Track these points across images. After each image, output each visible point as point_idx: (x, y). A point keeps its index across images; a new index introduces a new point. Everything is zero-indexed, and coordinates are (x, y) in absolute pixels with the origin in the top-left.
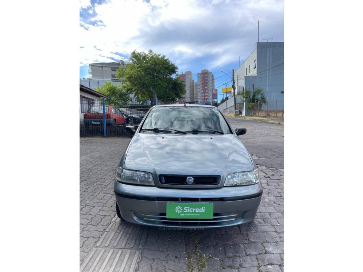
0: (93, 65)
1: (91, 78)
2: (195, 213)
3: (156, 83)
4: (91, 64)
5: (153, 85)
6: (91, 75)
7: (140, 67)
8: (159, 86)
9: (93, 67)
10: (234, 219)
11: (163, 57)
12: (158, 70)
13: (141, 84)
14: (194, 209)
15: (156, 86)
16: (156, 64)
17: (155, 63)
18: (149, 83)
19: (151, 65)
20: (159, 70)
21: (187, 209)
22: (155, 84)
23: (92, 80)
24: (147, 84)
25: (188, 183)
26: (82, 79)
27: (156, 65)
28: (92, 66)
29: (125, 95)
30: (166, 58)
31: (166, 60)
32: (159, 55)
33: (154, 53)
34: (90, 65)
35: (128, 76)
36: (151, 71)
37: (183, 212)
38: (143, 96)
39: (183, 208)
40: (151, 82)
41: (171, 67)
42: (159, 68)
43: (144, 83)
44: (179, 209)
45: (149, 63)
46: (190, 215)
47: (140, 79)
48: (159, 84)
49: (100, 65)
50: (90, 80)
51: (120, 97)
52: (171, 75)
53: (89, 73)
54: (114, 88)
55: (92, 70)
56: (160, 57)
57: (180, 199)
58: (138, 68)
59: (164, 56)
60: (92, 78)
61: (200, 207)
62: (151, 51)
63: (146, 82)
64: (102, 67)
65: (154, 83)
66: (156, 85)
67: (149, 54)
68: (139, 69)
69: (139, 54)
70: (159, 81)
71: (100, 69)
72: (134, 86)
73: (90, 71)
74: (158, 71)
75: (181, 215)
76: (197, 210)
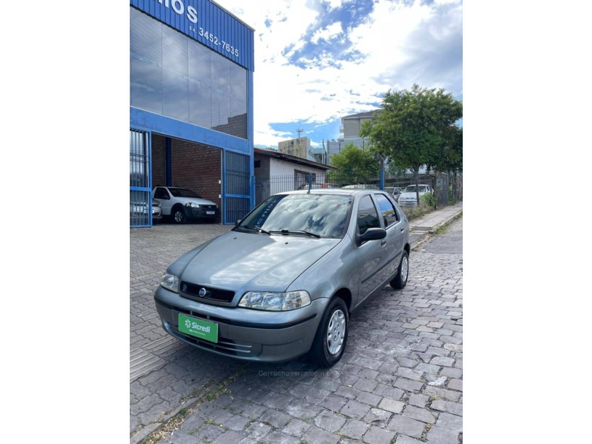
0: (347, 118)
1: (343, 137)
2: (201, 331)
3: (421, 140)
4: (344, 117)
5: (417, 143)
6: (343, 134)
7: (396, 116)
8: (427, 143)
9: (346, 122)
10: (249, 352)
11: (440, 92)
12: (428, 117)
13: (396, 143)
14: (201, 327)
15: (422, 145)
16: (423, 105)
17: (421, 105)
18: (409, 141)
19: (413, 111)
20: (430, 115)
21: (195, 325)
22: (419, 141)
23: (343, 141)
24: (405, 143)
25: (200, 296)
26: (331, 141)
27: (424, 109)
28: (345, 119)
29: (373, 162)
30: (445, 93)
31: (446, 97)
32: (433, 91)
33: (423, 88)
34: (342, 118)
35: (375, 132)
36: (414, 119)
37: (191, 328)
38: (399, 163)
39: (191, 323)
40: (411, 139)
41: (453, 108)
42: (430, 112)
43: (400, 141)
44: (188, 324)
45: (411, 108)
46: (198, 333)
47: (394, 134)
48: (427, 141)
49: (357, 118)
50: (341, 141)
51: (366, 166)
52: (454, 121)
53: (341, 131)
54: (356, 153)
55: (345, 126)
56: (435, 93)
57: (191, 312)
58: (392, 117)
59: (442, 91)
60: (345, 138)
61: (206, 326)
62: (416, 87)
63: (404, 139)
64: (359, 119)
65: (419, 139)
66: (421, 143)
67: (414, 91)
68: (394, 119)
69: (397, 95)
70: (427, 135)
71: (356, 122)
72: (385, 147)
73: (343, 128)
74: (426, 118)
75: (190, 330)
76: (203, 328)
